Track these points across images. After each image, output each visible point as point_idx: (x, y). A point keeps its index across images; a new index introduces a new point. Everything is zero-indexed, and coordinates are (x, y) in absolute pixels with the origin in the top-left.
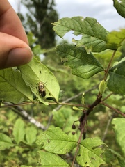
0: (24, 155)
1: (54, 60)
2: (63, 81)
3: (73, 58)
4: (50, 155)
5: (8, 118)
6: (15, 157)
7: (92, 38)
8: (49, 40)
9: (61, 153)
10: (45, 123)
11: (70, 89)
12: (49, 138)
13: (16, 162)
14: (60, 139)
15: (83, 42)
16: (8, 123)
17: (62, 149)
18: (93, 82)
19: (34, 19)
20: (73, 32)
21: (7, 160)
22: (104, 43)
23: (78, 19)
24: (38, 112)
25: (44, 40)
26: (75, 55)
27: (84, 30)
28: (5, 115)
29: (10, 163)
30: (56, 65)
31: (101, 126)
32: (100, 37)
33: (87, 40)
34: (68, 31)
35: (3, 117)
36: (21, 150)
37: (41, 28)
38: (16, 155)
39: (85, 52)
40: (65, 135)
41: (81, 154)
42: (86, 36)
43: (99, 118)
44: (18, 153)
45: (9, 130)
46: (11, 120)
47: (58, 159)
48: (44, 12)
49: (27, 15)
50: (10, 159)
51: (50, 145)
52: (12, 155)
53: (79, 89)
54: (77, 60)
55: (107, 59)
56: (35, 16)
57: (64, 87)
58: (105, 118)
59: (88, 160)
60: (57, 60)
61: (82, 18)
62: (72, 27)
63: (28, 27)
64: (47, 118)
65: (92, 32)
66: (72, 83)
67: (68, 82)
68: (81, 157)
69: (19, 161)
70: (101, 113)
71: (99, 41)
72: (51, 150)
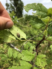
0: (11, 62)
1: (22, 23)
2: (26, 31)
3: (32, 21)
4: (24, 61)
5: (4, 47)
6: (8, 63)
7: (41, 12)
8: (20, 14)
9: (28, 60)
10: (19, 48)
11: (29, 34)
12: (23, 54)
13: (8, 64)
14: (28, 55)
15: (37, 14)
16: (4, 49)
17: (29, 59)
18: (38, 31)
19: (13, 5)
20: (32, 10)
21: (4, 64)
22: (46, 14)
23: (34, 4)
24: (16, 44)
25: (18, 14)
26: (33, 20)
27: (37, 9)
28: (3, 46)
29: (6, 65)
30: (23, 25)
31: (42, 49)
32: (44, 11)
33: (38, 13)
34: (30, 9)
35: (2, 47)
36: (10, 60)
37: (16, 9)
38: (8, 62)
39: (38, 18)
40: (30, 53)
41: (37, 61)
42: (38, 11)
43: (42, 46)
44: (9, 61)
45: (5, 52)
46: (5, 48)
47: (27, 63)
48: (17, 2)
49: (10, 4)
50: (5, 63)
51: (24, 57)
52: (6, 62)
53: (33, 34)
54: (34, 21)
55: (46, 22)
56: (13, 4)
57: (27, 34)
58: (44, 46)
59: (40, 63)
60: (24, 23)
61: (36, 3)
62: (32, 8)
63: (11, 9)
64: (20, 47)
65: (40, 10)
66: (30, 32)
67: (28, 31)
68: (37, 62)
69: (9, 64)
70: (42, 44)
71: (44, 13)
72: (24, 59)
